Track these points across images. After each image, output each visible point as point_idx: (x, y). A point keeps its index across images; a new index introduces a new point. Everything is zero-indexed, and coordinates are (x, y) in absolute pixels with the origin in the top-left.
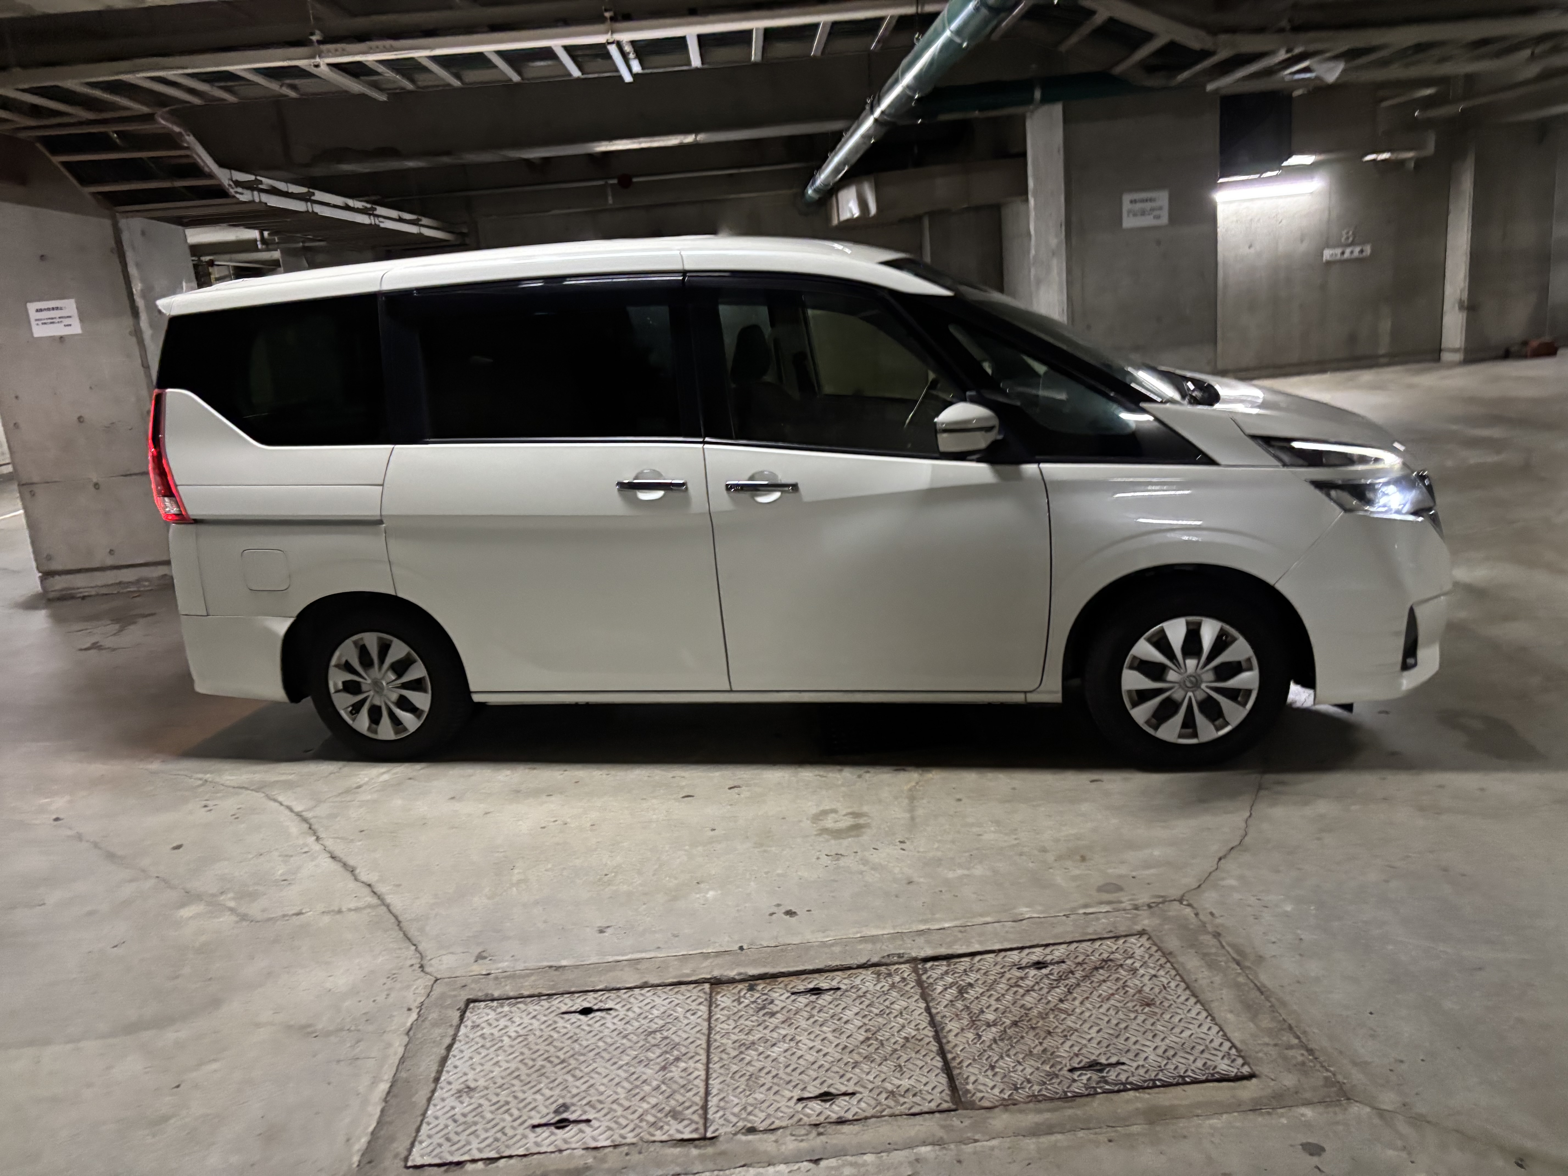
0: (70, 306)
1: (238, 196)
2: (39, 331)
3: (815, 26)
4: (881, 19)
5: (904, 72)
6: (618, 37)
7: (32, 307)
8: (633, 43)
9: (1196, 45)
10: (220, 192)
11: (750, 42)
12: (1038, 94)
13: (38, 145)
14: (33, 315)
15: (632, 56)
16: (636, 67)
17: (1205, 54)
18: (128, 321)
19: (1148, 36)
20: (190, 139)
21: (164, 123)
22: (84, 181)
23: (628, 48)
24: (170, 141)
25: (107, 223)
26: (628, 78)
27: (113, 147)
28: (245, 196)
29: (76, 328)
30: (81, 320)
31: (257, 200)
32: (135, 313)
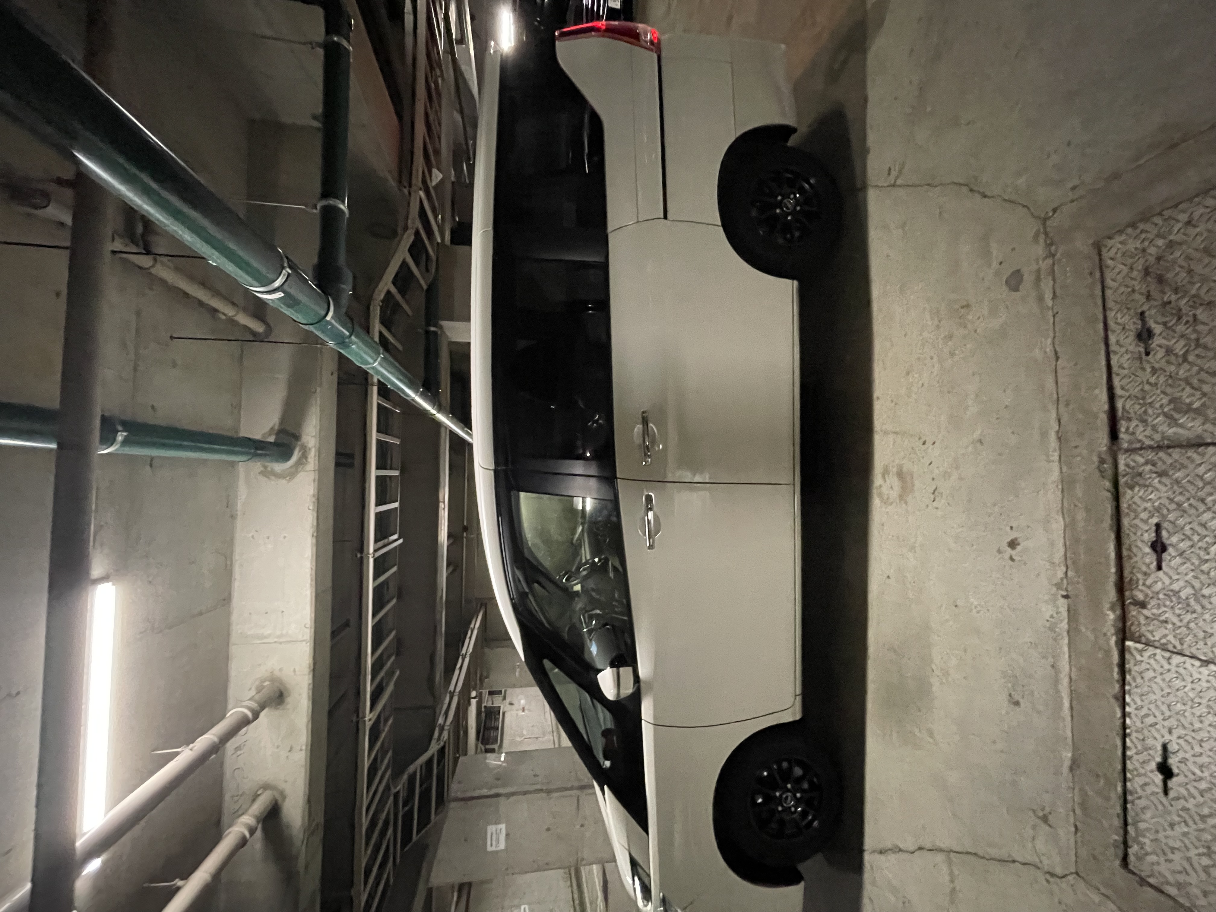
0: (491, 829)
1: (445, 739)
2: (502, 846)
3: (379, 442)
4: (379, 405)
5: (408, 396)
6: (371, 550)
7: (489, 849)
8: (376, 541)
9: (412, 238)
10: (442, 751)
11: (384, 477)
12: (432, 329)
13: (406, 849)
14: (494, 849)
15: (386, 541)
16: (395, 537)
17: (417, 233)
18: (502, 800)
19: (404, 264)
20: (411, 769)
21: (400, 786)
22: (429, 822)
23: (380, 544)
24: (412, 779)
25: (453, 805)
26: (401, 541)
27: (411, 811)
28: (445, 734)
29: (503, 826)
30: (499, 823)
31: (448, 728)
32: (497, 795)
